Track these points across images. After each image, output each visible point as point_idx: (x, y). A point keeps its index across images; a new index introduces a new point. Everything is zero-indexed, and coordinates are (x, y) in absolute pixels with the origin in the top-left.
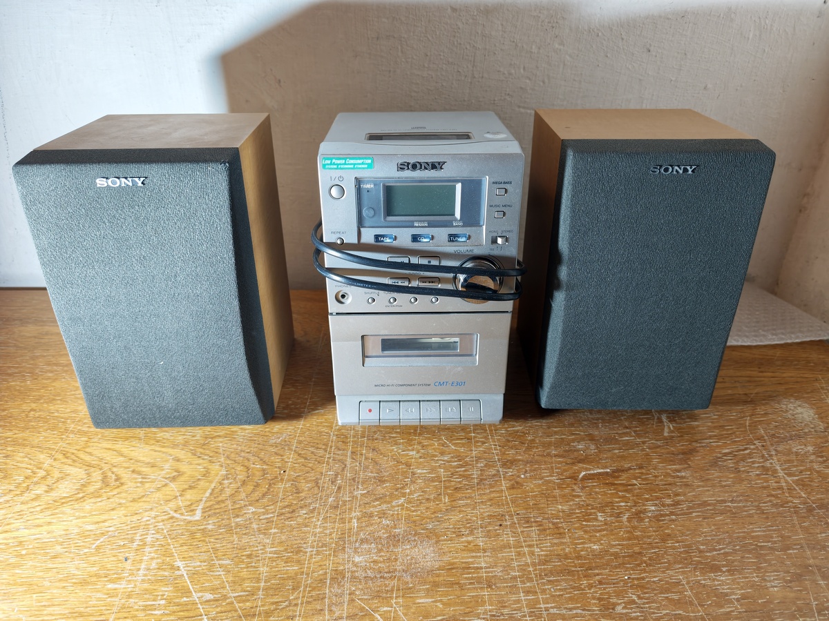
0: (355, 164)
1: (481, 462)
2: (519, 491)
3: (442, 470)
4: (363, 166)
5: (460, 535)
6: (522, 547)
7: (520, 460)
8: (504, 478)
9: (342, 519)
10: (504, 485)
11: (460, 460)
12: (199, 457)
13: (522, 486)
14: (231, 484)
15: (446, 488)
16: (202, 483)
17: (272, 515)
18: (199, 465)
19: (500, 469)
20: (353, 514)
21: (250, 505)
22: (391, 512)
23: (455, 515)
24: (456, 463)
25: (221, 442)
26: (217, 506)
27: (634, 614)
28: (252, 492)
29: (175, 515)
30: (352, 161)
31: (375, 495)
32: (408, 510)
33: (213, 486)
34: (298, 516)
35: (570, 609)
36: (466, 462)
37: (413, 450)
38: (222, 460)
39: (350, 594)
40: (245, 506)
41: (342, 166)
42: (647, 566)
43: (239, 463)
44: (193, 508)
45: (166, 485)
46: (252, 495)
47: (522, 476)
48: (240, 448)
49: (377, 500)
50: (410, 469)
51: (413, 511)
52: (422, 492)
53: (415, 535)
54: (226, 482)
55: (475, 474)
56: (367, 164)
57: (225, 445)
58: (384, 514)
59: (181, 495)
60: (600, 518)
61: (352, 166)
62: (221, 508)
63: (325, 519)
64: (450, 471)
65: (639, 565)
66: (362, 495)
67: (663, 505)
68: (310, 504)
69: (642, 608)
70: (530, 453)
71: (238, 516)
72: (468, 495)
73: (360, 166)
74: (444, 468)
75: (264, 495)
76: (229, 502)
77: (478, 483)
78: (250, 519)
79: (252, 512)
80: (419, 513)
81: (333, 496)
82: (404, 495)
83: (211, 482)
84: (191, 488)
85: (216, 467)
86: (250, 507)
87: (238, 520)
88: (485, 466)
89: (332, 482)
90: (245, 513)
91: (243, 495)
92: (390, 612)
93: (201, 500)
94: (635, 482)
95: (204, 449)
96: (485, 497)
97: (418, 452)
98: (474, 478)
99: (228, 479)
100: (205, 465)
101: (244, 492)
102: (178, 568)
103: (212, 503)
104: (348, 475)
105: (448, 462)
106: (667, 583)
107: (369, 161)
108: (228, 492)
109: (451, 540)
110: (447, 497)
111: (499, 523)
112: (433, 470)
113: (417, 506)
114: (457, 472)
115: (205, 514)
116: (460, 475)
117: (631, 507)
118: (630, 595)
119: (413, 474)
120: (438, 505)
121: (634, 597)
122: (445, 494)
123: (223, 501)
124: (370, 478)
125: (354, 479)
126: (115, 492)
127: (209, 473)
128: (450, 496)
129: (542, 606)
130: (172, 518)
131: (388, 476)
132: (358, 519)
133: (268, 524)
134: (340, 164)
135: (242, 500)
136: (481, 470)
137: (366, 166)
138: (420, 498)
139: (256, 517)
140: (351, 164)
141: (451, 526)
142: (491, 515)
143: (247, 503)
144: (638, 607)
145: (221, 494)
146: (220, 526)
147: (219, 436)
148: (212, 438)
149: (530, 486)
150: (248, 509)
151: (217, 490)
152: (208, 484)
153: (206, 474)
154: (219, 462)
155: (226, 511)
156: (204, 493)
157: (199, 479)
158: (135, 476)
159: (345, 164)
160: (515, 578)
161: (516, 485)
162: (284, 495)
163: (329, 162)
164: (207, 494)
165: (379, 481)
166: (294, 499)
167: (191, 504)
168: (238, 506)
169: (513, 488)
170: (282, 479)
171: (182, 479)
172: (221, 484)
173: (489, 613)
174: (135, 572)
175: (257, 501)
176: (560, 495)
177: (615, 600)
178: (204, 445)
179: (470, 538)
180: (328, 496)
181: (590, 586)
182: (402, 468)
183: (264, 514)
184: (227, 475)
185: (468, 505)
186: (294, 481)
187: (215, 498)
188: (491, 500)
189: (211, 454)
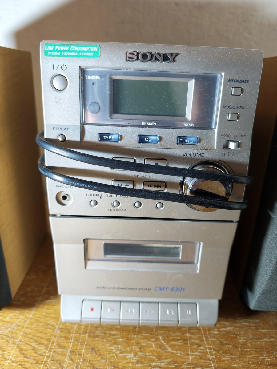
0: (79, 52)
4: (88, 54)
30: (77, 49)
37: (131, 352)
41: (66, 54)
56: (92, 52)
61: (76, 54)
73: (85, 54)
97: (136, 355)
107: (96, 49)
134: (64, 51)
137: (92, 54)
140: (75, 51)
159: (69, 51)
163: (51, 48)
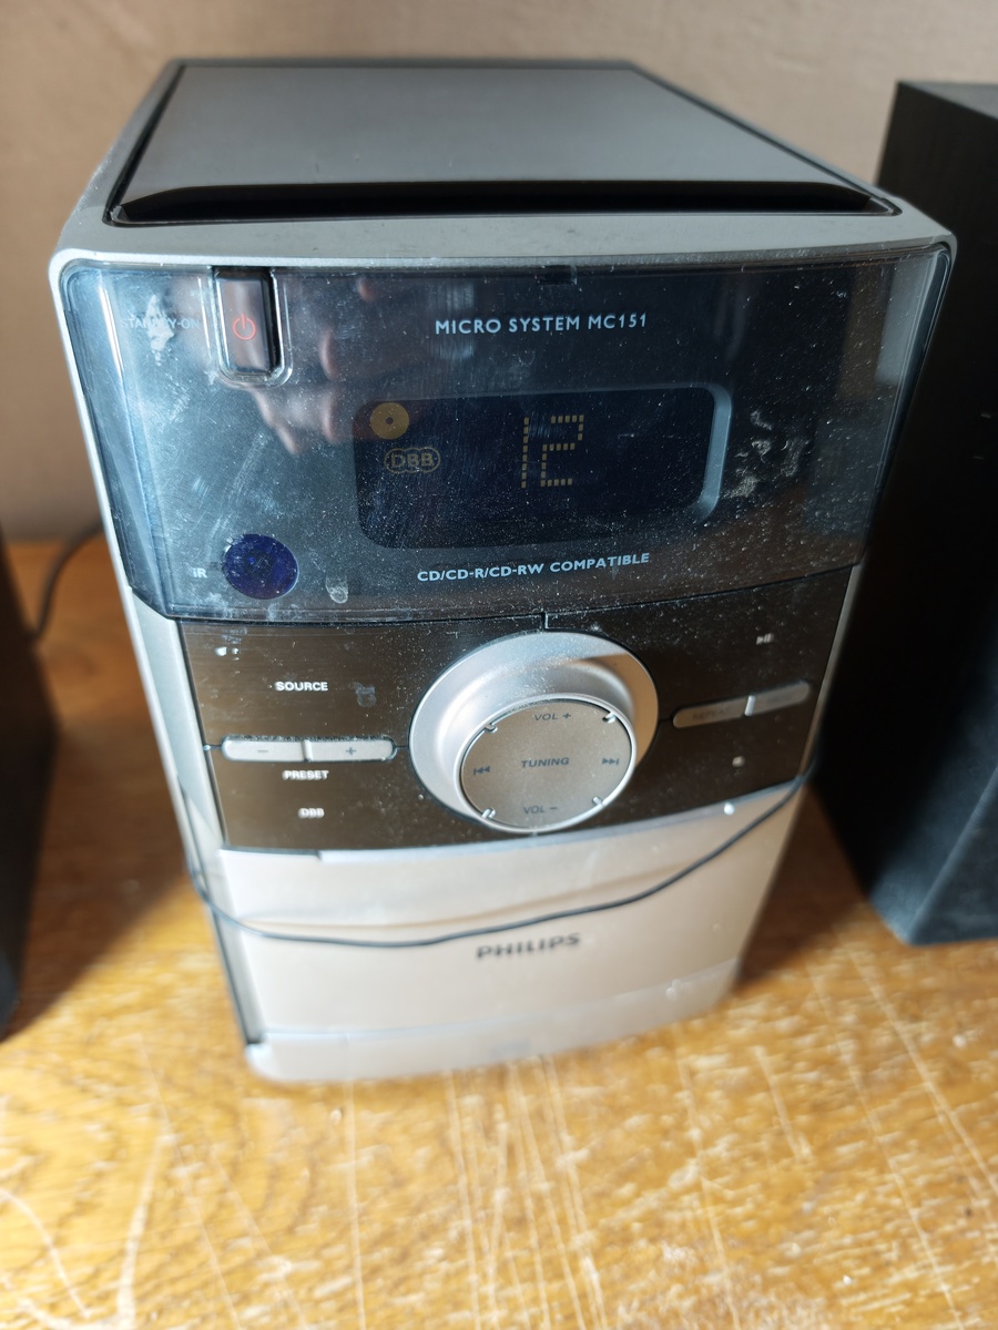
1: (845, 1011)
2: (969, 1088)
3: (760, 1051)
5: (881, 1268)
8: (917, 1052)
9: (550, 1260)
10: (927, 1076)
11: (793, 1011)
12: (84, 1090)
13: (969, 1072)
14: (197, 1177)
15: (792, 1108)
16: (111, 1186)
17: (348, 1280)
18: (88, 1117)
19: (899, 1026)
20: (577, 1240)
21: (275, 1249)
22: (676, 1217)
23: (843, 1199)
24: (785, 1023)
25: (137, 1028)
26: (175, 1271)
28: (267, 1198)
29: (55, 1322)
31: (613, 1161)
32: (718, 1202)
33: (146, 1191)
34: (423, 1273)
36: (810, 1015)
38: (153, 1090)
40: (260, 1255)
43: (204, 1098)
44: (104, 1285)
46: (269, 1212)
47: (958, 1040)
48: (193, 1042)
49: (624, 1177)
50: (676, 1058)
51: (734, 1203)
52: (735, 1130)
53: (765, 1289)
54: (182, 1172)
55: (846, 1049)
57: (150, 1038)
58: (660, 1224)
59: (59, 1242)
62: (188, 1275)
63: (503, 1268)
64: (780, 1051)
66: (581, 1166)
68: (446, 1219)
71: (245, 1299)
72: (851, 1125)
74: (762, 1043)
75: (305, 1208)
76: (207, 1249)
77: (862, 1082)
78: (286, 1305)
79: (286, 1278)
80: (750, 1205)
81: (500, 1180)
82: (689, 1150)
83: (136, 1179)
84: (82, 1208)
85: (138, 1120)
86: (274, 1260)
87: (251, 1312)
88: (860, 1019)
89: (486, 1134)
90: (268, 1284)
91: (243, 1218)
93: (122, 1253)
96: (897, 1126)
98: (847, 1066)
99: (185, 1160)
100: (107, 1117)
101: (245, 1202)
103: (157, 1258)
104: (521, 1100)
108: (196, 1209)
109: (864, 1289)
110: (802, 1141)
111: (961, 1208)
112: (738, 1054)
113: (738, 1184)
114: (798, 1051)
115: (149, 1306)
116: (809, 1060)
119: (692, 1073)
120: (787, 1169)
122: (792, 1129)
123: (188, 1248)
124: (582, 1102)
125: (541, 1114)
127: (126, 1145)
128: (810, 1133)
132: (597, 1255)
133: (345, 1317)
135: (244, 1235)
136: (855, 1036)
138: (736, 1153)
139: (302, 1293)
141: (848, 1240)
142: (932, 1183)
143: (263, 1244)
145: (177, 1221)
147: (126, 1009)
148: (107, 1016)
150: (271, 1268)
151: (161, 1209)
152: (129, 1187)
153: (116, 1151)
154: (146, 1099)
155: (205, 1285)
156: (125, 1224)
157: (100, 1175)
161: (953, 1073)
162: (363, 1197)
164: (137, 1228)
165: (610, 1109)
166: (395, 1211)
167: (96, 1274)
168: (237, 1260)
169: (952, 1084)
170: (342, 1143)
171: (48, 1177)
175: (290, 1230)
179: (910, 1273)
180: (488, 1185)
182: (656, 1059)
183: (323, 1277)
184: (180, 1145)
185: (866, 1160)
186: (377, 1142)
187: (164, 1236)
188: (913, 1130)
189: (118, 1076)
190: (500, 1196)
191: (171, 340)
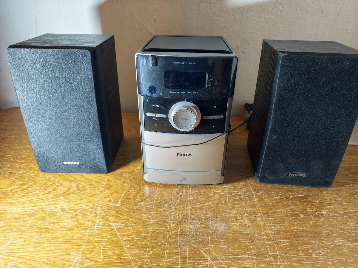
1: (244, 189)
2: (263, 202)
3: (227, 192)
5: (237, 219)
6: (266, 226)
7: (262, 189)
8: (255, 196)
9: (183, 209)
10: (256, 199)
11: (234, 188)
12: (118, 180)
13: (264, 200)
14: (133, 192)
15: (229, 199)
16: (120, 191)
17: (152, 206)
18: (118, 183)
19: (253, 193)
20: (188, 208)
21: (142, 201)
22: (205, 208)
23: (234, 211)
24: (233, 189)
25: (128, 174)
26: (127, 201)
27: (320, 258)
28: (143, 196)
29: (109, 203)
31: (197, 200)
32: (213, 207)
33: (125, 192)
34: (163, 207)
35: (291, 254)
36: (238, 189)
38: (129, 181)
39: (189, 242)
40: (140, 201)
42: (325, 238)
43: (136, 183)
44: (117, 201)
45: (104, 191)
46: (143, 197)
47: (264, 196)
48: (136, 177)
49: (198, 202)
50: (212, 190)
51: (215, 208)
52: (219, 200)
53: (217, 218)
54: (131, 191)
55: (242, 194)
57: (130, 176)
58: (202, 208)
59: (111, 195)
60: (301, 216)
62: (129, 202)
63: (176, 209)
64: (230, 192)
65: (321, 237)
66: (191, 200)
67: (331, 212)
68: (169, 202)
69: (324, 256)
70: (266, 186)
71: (137, 205)
72: (239, 203)
74: (227, 191)
75: (148, 197)
76: (132, 199)
77: (243, 198)
78: (142, 207)
79: (143, 204)
80: (218, 209)
81: (178, 199)
82: (210, 201)
83: (124, 190)
84: (115, 192)
85: (126, 184)
86: (142, 202)
87: (137, 207)
88: (246, 191)
89: (178, 194)
90: (140, 204)
91: (139, 197)
92: (208, 250)
93: (120, 198)
94: (316, 201)
95: (120, 177)
96: (247, 204)
98: (241, 196)
99: (132, 190)
100: (121, 183)
101: (139, 195)
102: (112, 226)
103: (125, 199)
104: (185, 191)
105: (230, 188)
106: (335, 246)
108: (132, 195)
109: (233, 221)
110: (230, 203)
111: (255, 215)
112: (223, 191)
113: (217, 206)
114: (234, 193)
115: (122, 204)
116: (235, 194)
117: (315, 212)
118: (318, 250)
119: (214, 192)
120: (226, 206)
121: (320, 251)
122: (229, 202)
123: (130, 199)
124: (194, 193)
125: (187, 193)
126: (83, 192)
127: (123, 187)
129: (277, 252)
130: (108, 204)
131: (202, 193)
132: (190, 210)
133: (151, 210)
135: (138, 199)
136: (245, 193)
138: (218, 203)
139: (145, 206)
141: (233, 215)
142: (251, 212)
143: (141, 200)
144: (322, 255)
145: (129, 196)
146: (129, 209)
147: (127, 172)
148: (124, 172)
149: (267, 200)
150: (141, 203)
151: (127, 194)
152: (123, 191)
153: (122, 187)
154: (127, 182)
155: (131, 203)
156: (122, 195)
157: (119, 189)
158: (91, 186)
160: (264, 239)
161: (261, 200)
162: (157, 198)
164: (123, 196)
165: (199, 194)
166: (161, 200)
167: (116, 199)
168: (136, 201)
169: (260, 201)
170: (155, 191)
171: (111, 188)
172: (128, 191)
173: (253, 254)
174: (93, 226)
175: (145, 199)
176: (281, 205)
177: (311, 252)
178: (120, 175)
179: (242, 221)
180: (176, 199)
181: (299, 245)
182: (209, 190)
183: (148, 205)
184: (131, 188)
185: (240, 207)
186: (160, 192)
187: (126, 197)
188: (250, 205)
189: (124, 179)
190: (177, 201)
191: (146, 63)
